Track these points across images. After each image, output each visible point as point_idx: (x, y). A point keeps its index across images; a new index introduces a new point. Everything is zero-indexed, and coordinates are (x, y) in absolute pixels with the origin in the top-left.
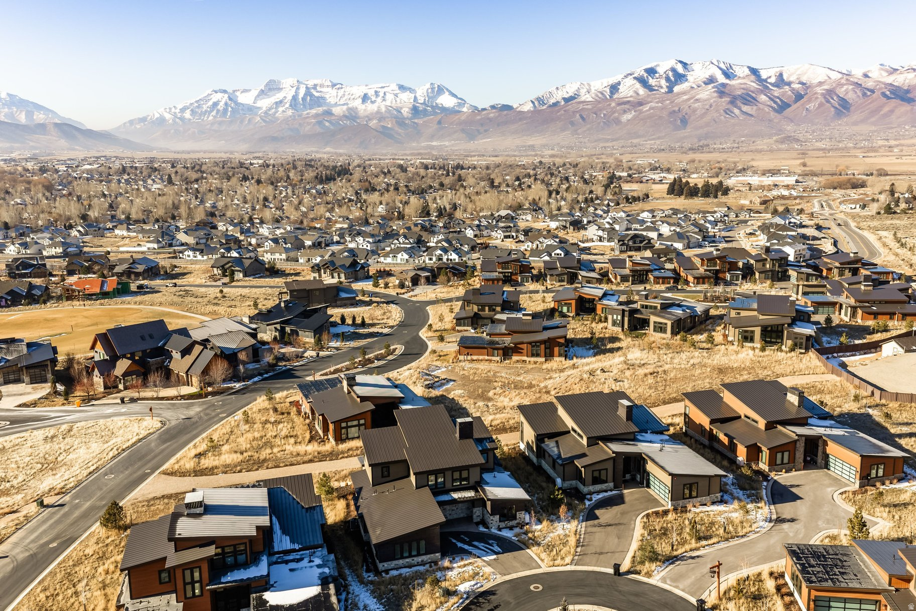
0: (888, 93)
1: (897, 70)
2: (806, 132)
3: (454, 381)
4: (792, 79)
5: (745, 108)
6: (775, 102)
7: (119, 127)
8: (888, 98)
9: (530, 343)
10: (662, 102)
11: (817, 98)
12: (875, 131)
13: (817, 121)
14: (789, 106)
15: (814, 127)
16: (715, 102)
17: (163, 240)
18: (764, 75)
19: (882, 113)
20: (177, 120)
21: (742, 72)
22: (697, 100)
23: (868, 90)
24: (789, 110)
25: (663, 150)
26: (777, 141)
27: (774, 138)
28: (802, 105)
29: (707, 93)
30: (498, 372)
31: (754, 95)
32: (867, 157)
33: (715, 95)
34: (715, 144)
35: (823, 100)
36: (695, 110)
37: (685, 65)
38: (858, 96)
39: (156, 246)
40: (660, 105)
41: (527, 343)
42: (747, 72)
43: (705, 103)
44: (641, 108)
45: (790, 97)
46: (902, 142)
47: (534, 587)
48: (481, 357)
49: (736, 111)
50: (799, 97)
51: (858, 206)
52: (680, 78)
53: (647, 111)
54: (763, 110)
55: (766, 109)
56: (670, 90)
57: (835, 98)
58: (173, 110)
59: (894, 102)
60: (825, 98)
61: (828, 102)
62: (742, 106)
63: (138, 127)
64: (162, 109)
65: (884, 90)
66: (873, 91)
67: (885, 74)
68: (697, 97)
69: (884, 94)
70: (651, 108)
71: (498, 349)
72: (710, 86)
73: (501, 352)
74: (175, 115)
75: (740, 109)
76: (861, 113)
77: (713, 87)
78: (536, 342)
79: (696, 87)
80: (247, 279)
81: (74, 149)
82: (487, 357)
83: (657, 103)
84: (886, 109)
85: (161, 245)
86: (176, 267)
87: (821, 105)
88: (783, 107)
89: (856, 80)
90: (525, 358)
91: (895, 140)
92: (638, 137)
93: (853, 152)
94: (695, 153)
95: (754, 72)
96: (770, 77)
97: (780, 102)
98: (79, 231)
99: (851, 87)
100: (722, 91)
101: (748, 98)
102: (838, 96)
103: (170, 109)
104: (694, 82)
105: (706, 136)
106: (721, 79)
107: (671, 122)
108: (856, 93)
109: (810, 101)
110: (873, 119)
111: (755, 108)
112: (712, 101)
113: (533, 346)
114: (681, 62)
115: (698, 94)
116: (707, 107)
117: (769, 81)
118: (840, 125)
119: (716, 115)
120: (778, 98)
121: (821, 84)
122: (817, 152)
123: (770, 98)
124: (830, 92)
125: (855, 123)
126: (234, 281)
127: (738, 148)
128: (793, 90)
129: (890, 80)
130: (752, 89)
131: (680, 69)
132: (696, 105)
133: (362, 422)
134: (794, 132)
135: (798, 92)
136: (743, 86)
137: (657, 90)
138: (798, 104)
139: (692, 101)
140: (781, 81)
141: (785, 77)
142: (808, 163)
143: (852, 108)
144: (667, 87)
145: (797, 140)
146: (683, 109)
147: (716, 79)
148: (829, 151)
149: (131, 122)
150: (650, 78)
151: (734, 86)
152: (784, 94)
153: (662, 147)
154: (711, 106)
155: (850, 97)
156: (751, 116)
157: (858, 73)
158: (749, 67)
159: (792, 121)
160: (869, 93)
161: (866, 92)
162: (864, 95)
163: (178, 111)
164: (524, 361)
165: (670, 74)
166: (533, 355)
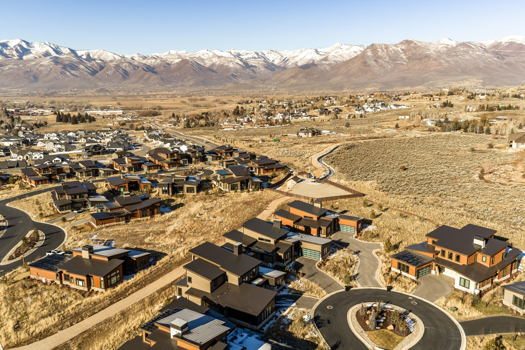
0: (145, 68)
1: (146, 57)
2: (110, 87)
3: (113, 240)
4: (96, 57)
5: (73, 72)
6: (89, 70)
8: (146, 71)
9: (141, 209)
10: (17, 65)
11: (111, 69)
12: (144, 87)
13: (114, 81)
14: (97, 72)
15: (113, 84)
16: (53, 67)
18: (79, 53)
19: (145, 78)
21: (66, 51)
22: (41, 65)
23: (136, 66)
24: (97, 74)
25: (27, 95)
26: (97, 91)
27: (95, 89)
28: (105, 72)
29: (46, 61)
31: (76, 65)
32: (147, 100)
33: (53, 63)
34: (60, 92)
35: (115, 70)
36: (41, 72)
37: (27, 43)
38: (132, 69)
40: (16, 67)
41: (139, 210)
42: (68, 51)
43: (47, 67)
44: (2, 68)
45: (96, 67)
46: (158, 93)
47: (329, 308)
48: (112, 224)
49: (68, 73)
50: (102, 68)
51: (172, 125)
52: (26, 51)
53: (7, 70)
54: (83, 73)
55: (85, 73)
56: (21, 58)
57: (121, 69)
59: (149, 73)
60: (115, 69)
61: (118, 71)
62: (71, 71)
65: (143, 67)
66: (138, 67)
67: (141, 59)
68: (41, 63)
69: (143, 69)
70: (10, 69)
71: (120, 217)
72: (48, 58)
73: (124, 218)
75: (70, 72)
76: (135, 78)
77: (50, 58)
78: (144, 208)
79: (38, 57)
82: (115, 223)
83: (14, 65)
84: (146, 76)
87: (114, 73)
88: (94, 73)
89: (129, 61)
91: (155, 92)
92: (4, 86)
93: (138, 98)
94: (50, 97)
95: (73, 51)
96: (83, 55)
97: (92, 70)
99: (127, 64)
100: (56, 61)
101: (73, 66)
102: (122, 69)
104: (36, 55)
105: (52, 87)
106: (54, 54)
107: (26, 78)
108: (130, 67)
109: (108, 70)
110: (141, 81)
111: (78, 72)
112: (51, 66)
113: (143, 211)
114: (24, 41)
115: (41, 62)
116: (49, 70)
117: (83, 57)
118: (126, 83)
119: (55, 75)
120: (90, 67)
121: (111, 61)
122: (120, 97)
123: (86, 67)
124: (117, 66)
125: (133, 83)
127: (76, 94)
128: (97, 63)
129: (145, 62)
130: (74, 61)
131: (24, 45)
132: (41, 68)
133: (118, 272)
134: (104, 86)
135: (100, 65)
136: (68, 59)
137: (11, 57)
138: (102, 71)
139: (38, 66)
140: (89, 58)
141: (91, 56)
142: (121, 103)
143: (130, 75)
144: (18, 56)
145: (108, 91)
146: (33, 70)
147: (50, 54)
148: (127, 97)
150: (4, 49)
151: (63, 58)
152: (93, 65)
153: (26, 93)
154: (51, 69)
155: (128, 69)
156: (77, 76)
157: (128, 57)
158: (69, 49)
159: (101, 80)
160: (136, 68)
161: (136, 67)
162: (134, 68)
164: (139, 221)
165: (19, 48)
166: (143, 216)
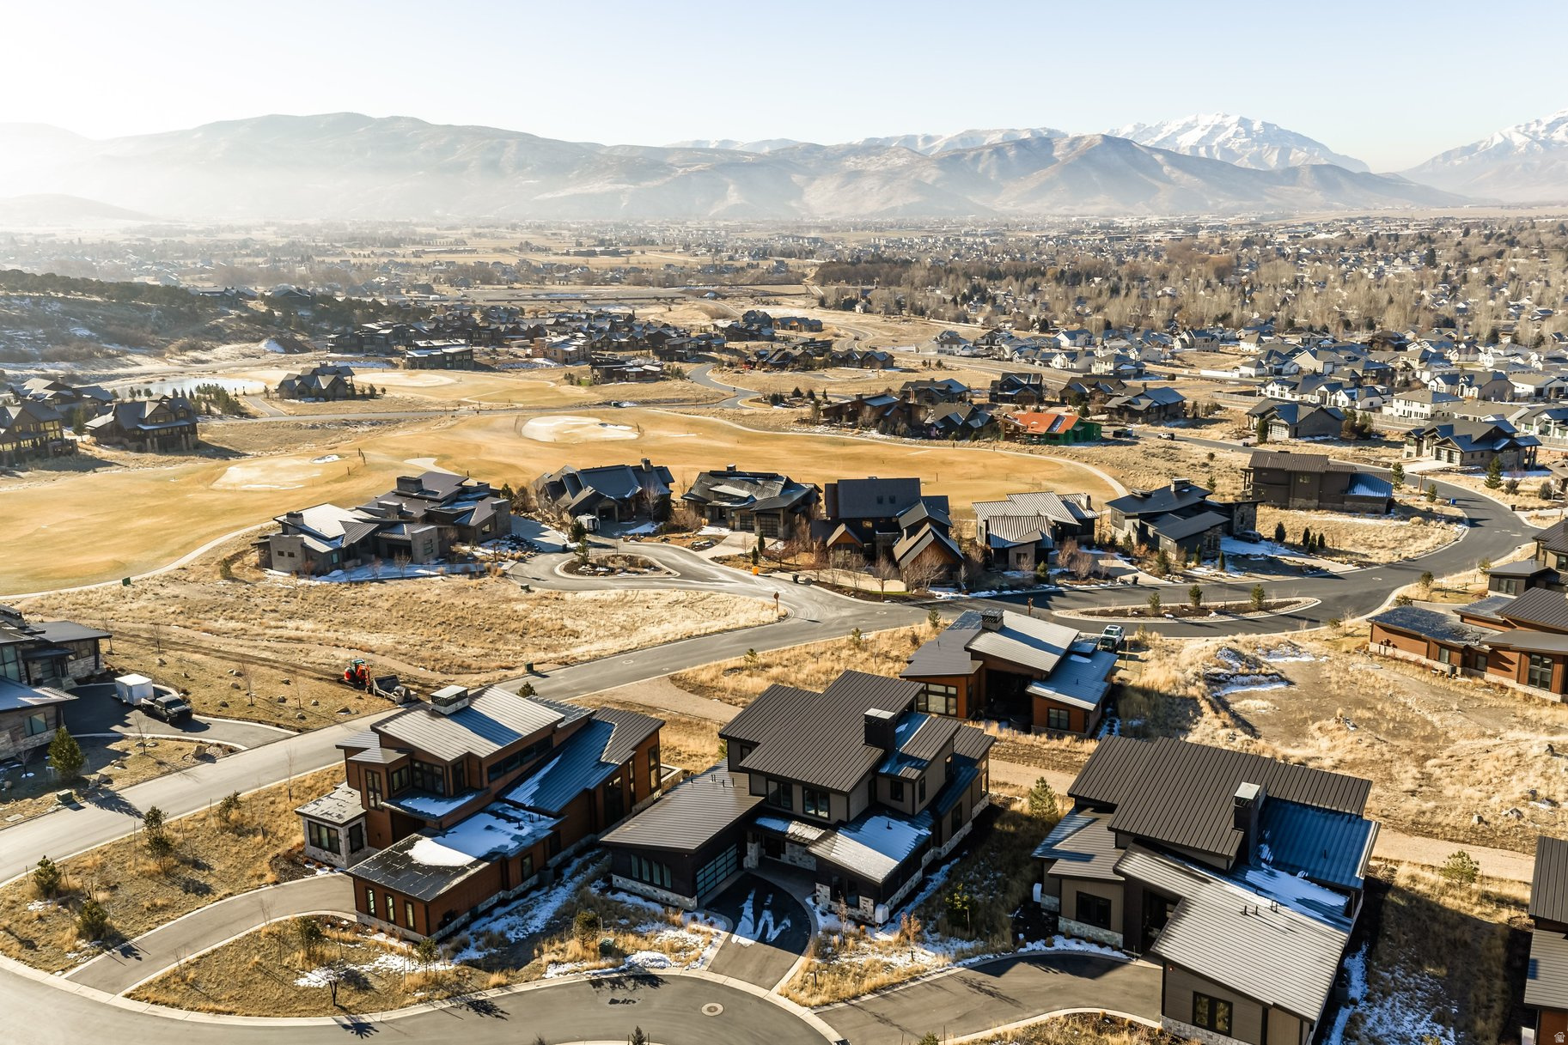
3: (1290, 683)
7: (1423, 166)
9: (1529, 653)
17: (1268, 363)
20: (1536, 146)
30: (1404, 693)
39: (1252, 371)
41: (1522, 652)
47: (709, 1009)
48: (1413, 657)
58: (1534, 127)
63: (1457, 162)
64: (1512, 128)
71: (1451, 648)
73: (1457, 656)
74: (1534, 137)
78: (1543, 655)
80: (1293, 441)
81: (1330, 208)
82: (1424, 660)
85: (1261, 371)
86: (1219, 408)
90: (1511, 683)
98: (1183, 341)
103: (1528, 126)
113: (1534, 662)
126: (1265, 442)
133: (952, 690)
149: (1447, 155)
163: (1543, 128)
164: (1503, 687)
166: (1532, 682)
